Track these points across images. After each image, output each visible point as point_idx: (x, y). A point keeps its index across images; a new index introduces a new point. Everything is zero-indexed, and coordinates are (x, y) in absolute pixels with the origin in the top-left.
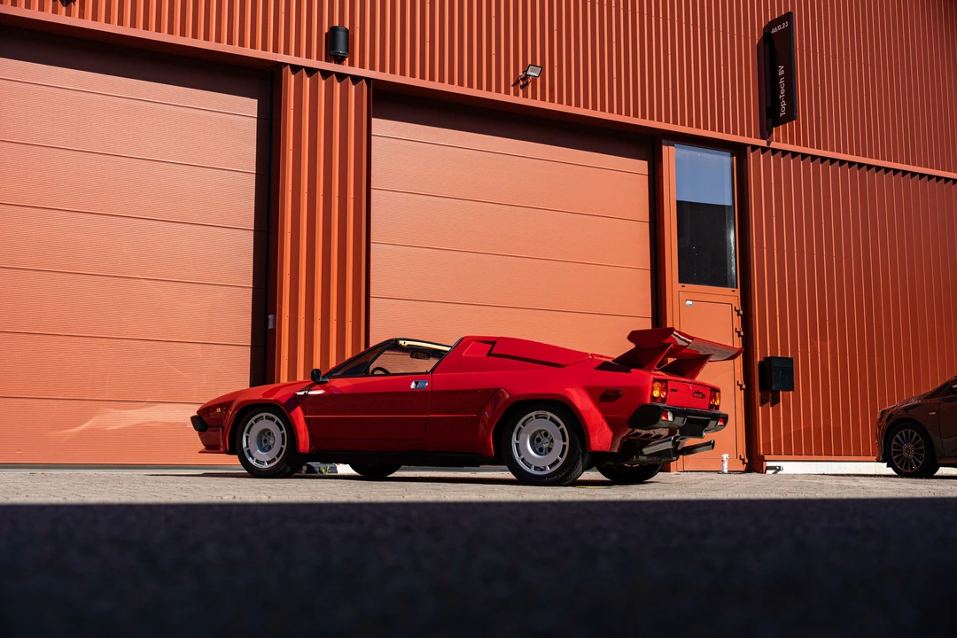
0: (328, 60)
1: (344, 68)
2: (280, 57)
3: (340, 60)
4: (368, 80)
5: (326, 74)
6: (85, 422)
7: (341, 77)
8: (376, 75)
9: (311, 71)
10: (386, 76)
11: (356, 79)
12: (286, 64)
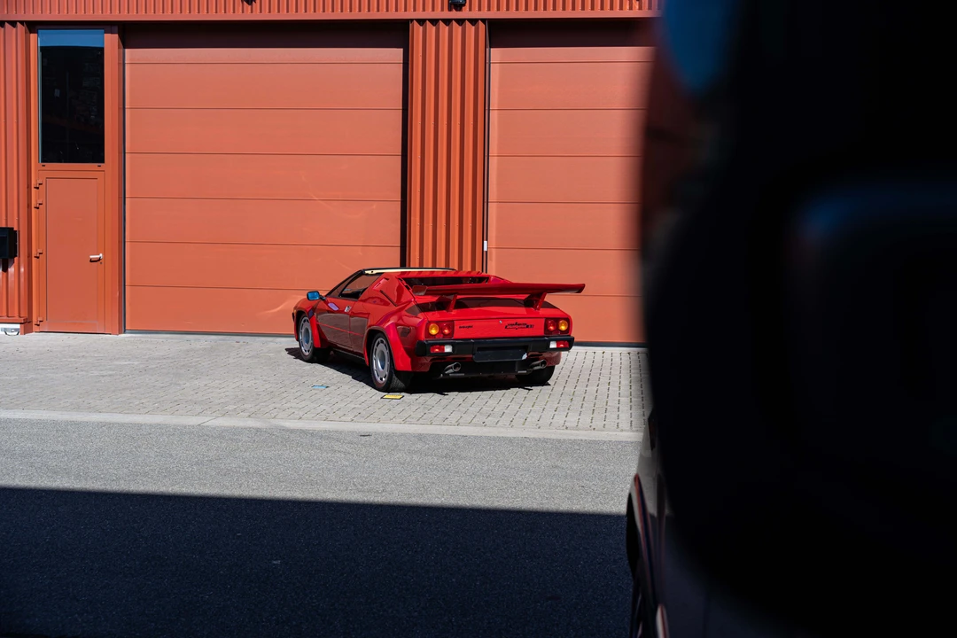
0: (450, 10)
1: (465, 13)
2: (409, 15)
3: (459, 7)
4: (484, 20)
5: (447, 22)
6: (279, 306)
7: (460, 22)
8: (494, 14)
9: (434, 22)
10: (503, 14)
11: (474, 22)
12: (412, 20)
